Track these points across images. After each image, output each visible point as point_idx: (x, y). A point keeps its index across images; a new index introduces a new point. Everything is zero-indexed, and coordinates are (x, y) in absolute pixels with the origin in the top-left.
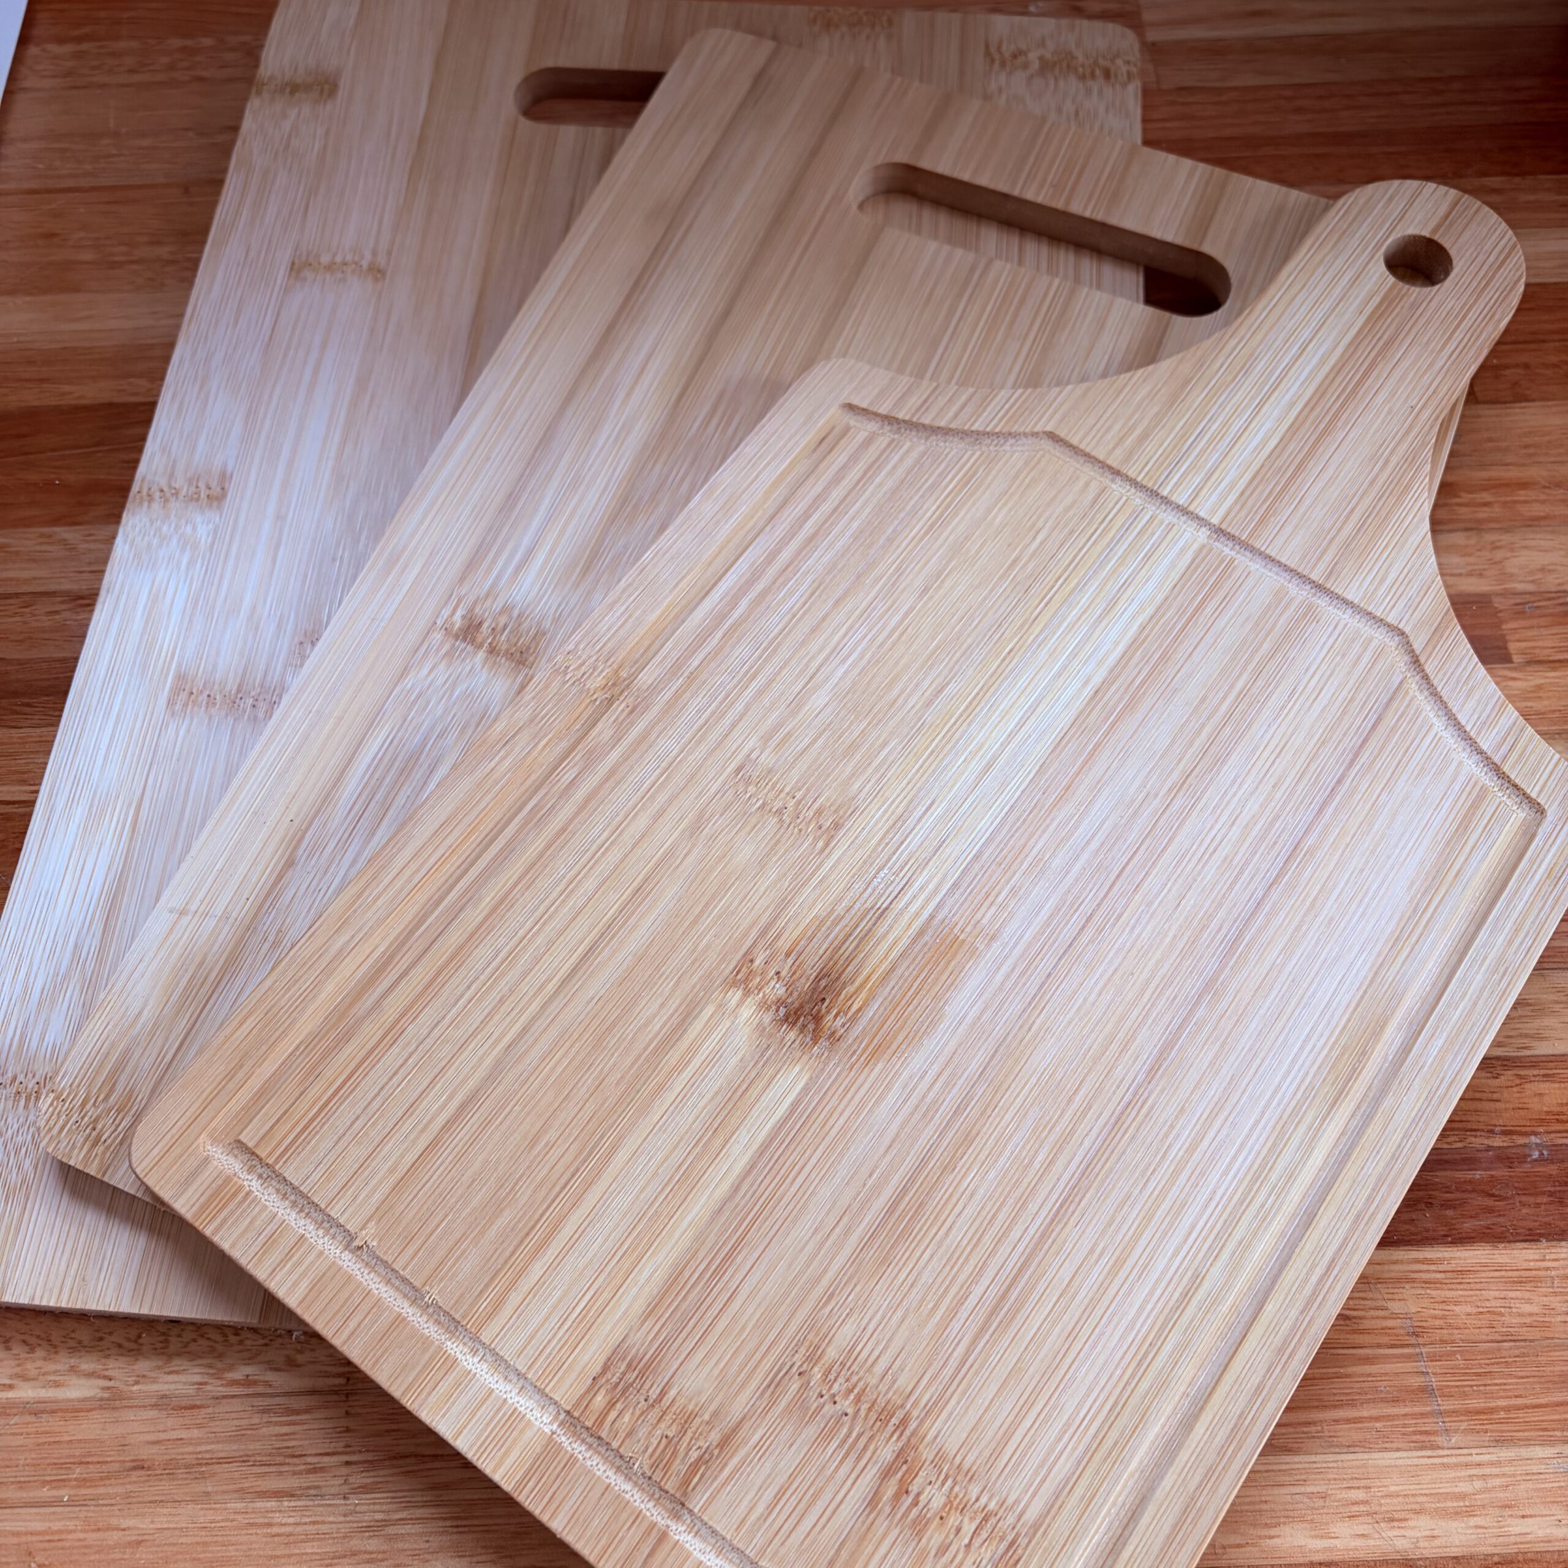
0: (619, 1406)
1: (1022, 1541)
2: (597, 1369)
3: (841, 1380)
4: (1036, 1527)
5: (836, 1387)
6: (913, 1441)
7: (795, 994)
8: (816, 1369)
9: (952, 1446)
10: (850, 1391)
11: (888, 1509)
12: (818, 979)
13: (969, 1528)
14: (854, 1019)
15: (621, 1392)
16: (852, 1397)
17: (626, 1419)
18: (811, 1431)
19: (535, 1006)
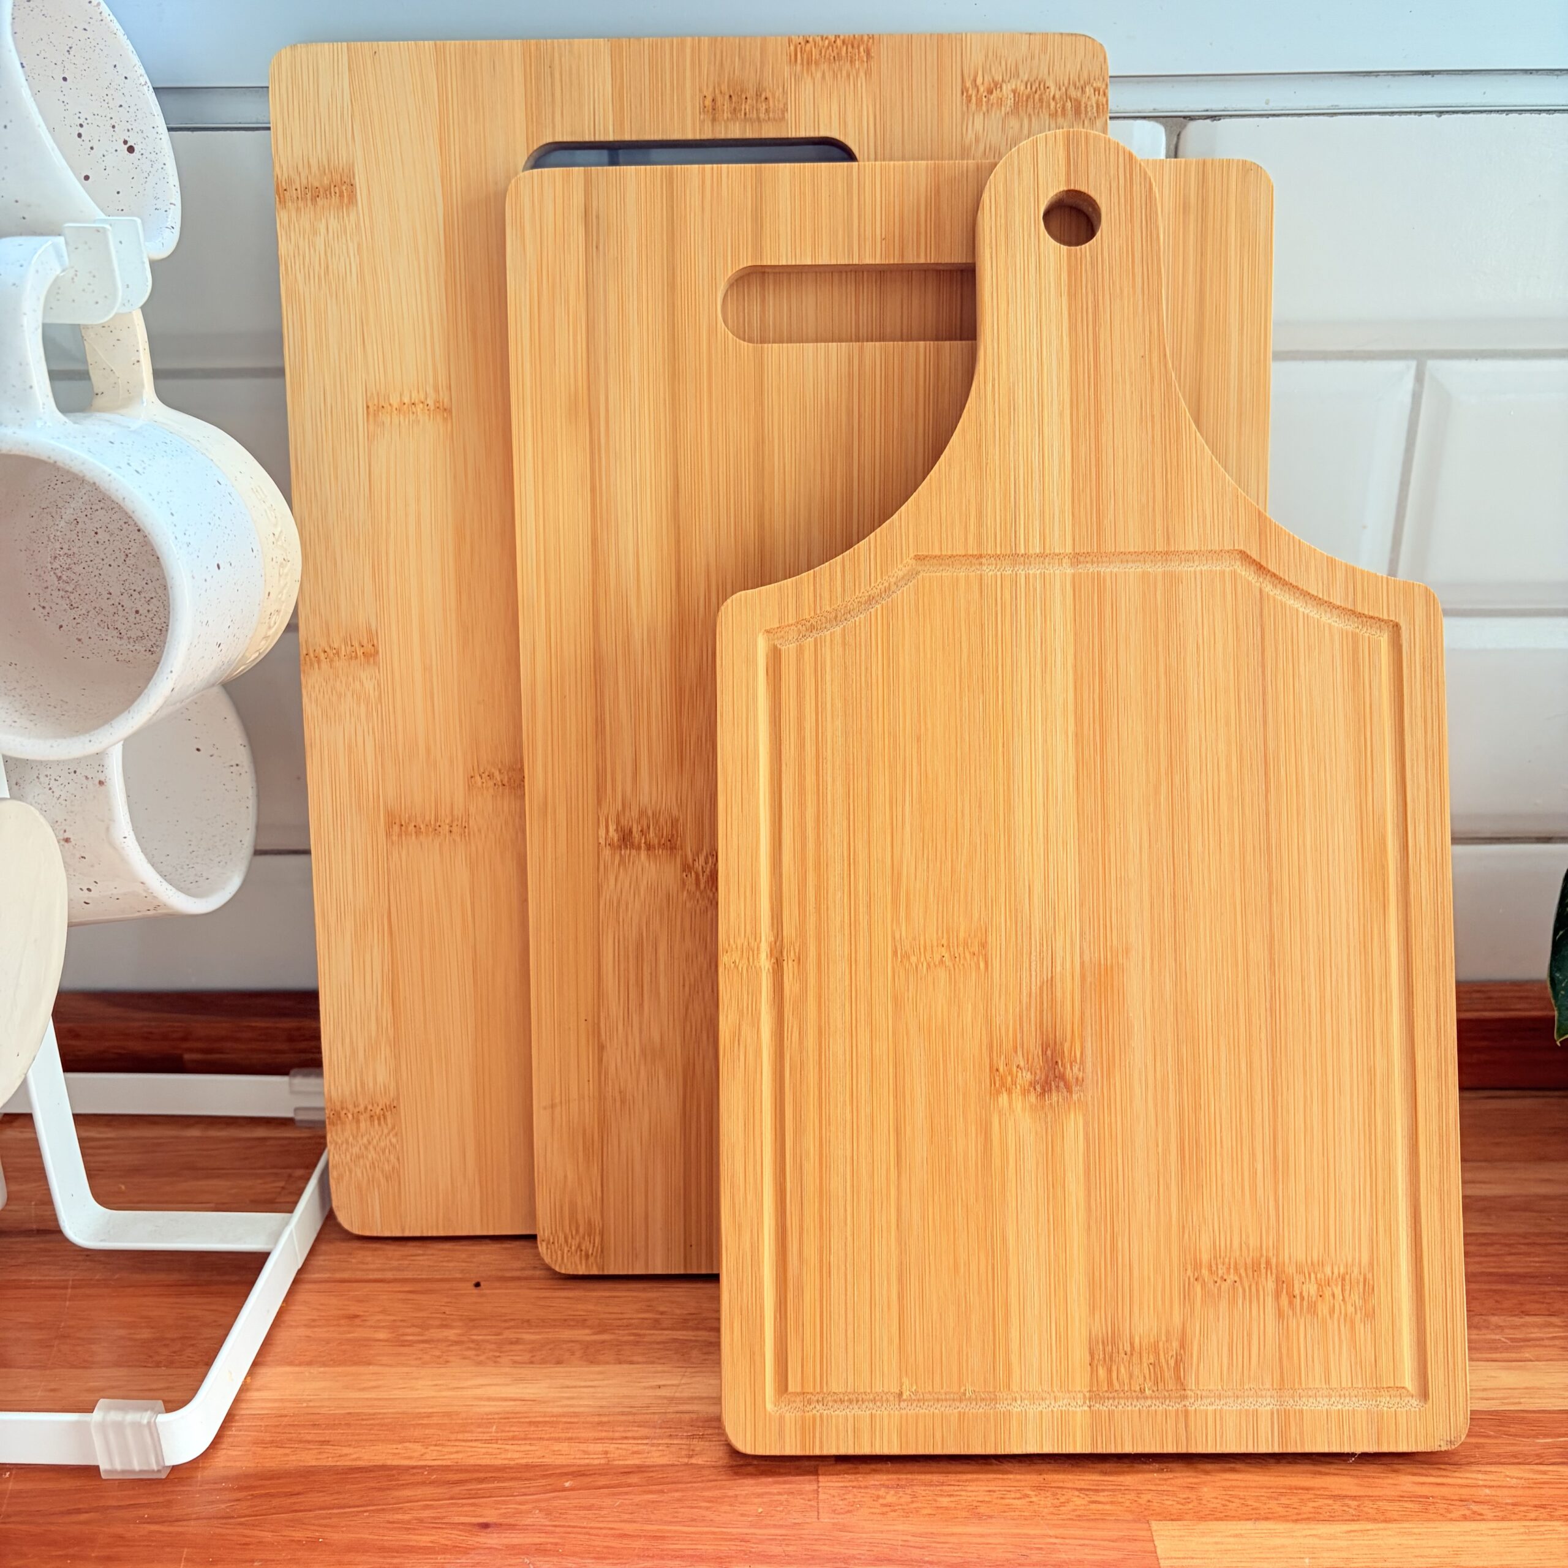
0: (1114, 1368)
1: (1369, 1276)
2: (1088, 1358)
3: (1220, 1266)
4: (1371, 1264)
5: (1220, 1272)
6: (1280, 1269)
7: (1038, 1072)
8: (1203, 1271)
9: (1301, 1256)
10: (1229, 1269)
11: (1291, 1313)
12: (1044, 1053)
13: (1338, 1291)
14: (1082, 1062)
15: (1109, 1361)
16: (1232, 1271)
17: (1123, 1370)
18: (1223, 1305)
19: (893, 1192)
